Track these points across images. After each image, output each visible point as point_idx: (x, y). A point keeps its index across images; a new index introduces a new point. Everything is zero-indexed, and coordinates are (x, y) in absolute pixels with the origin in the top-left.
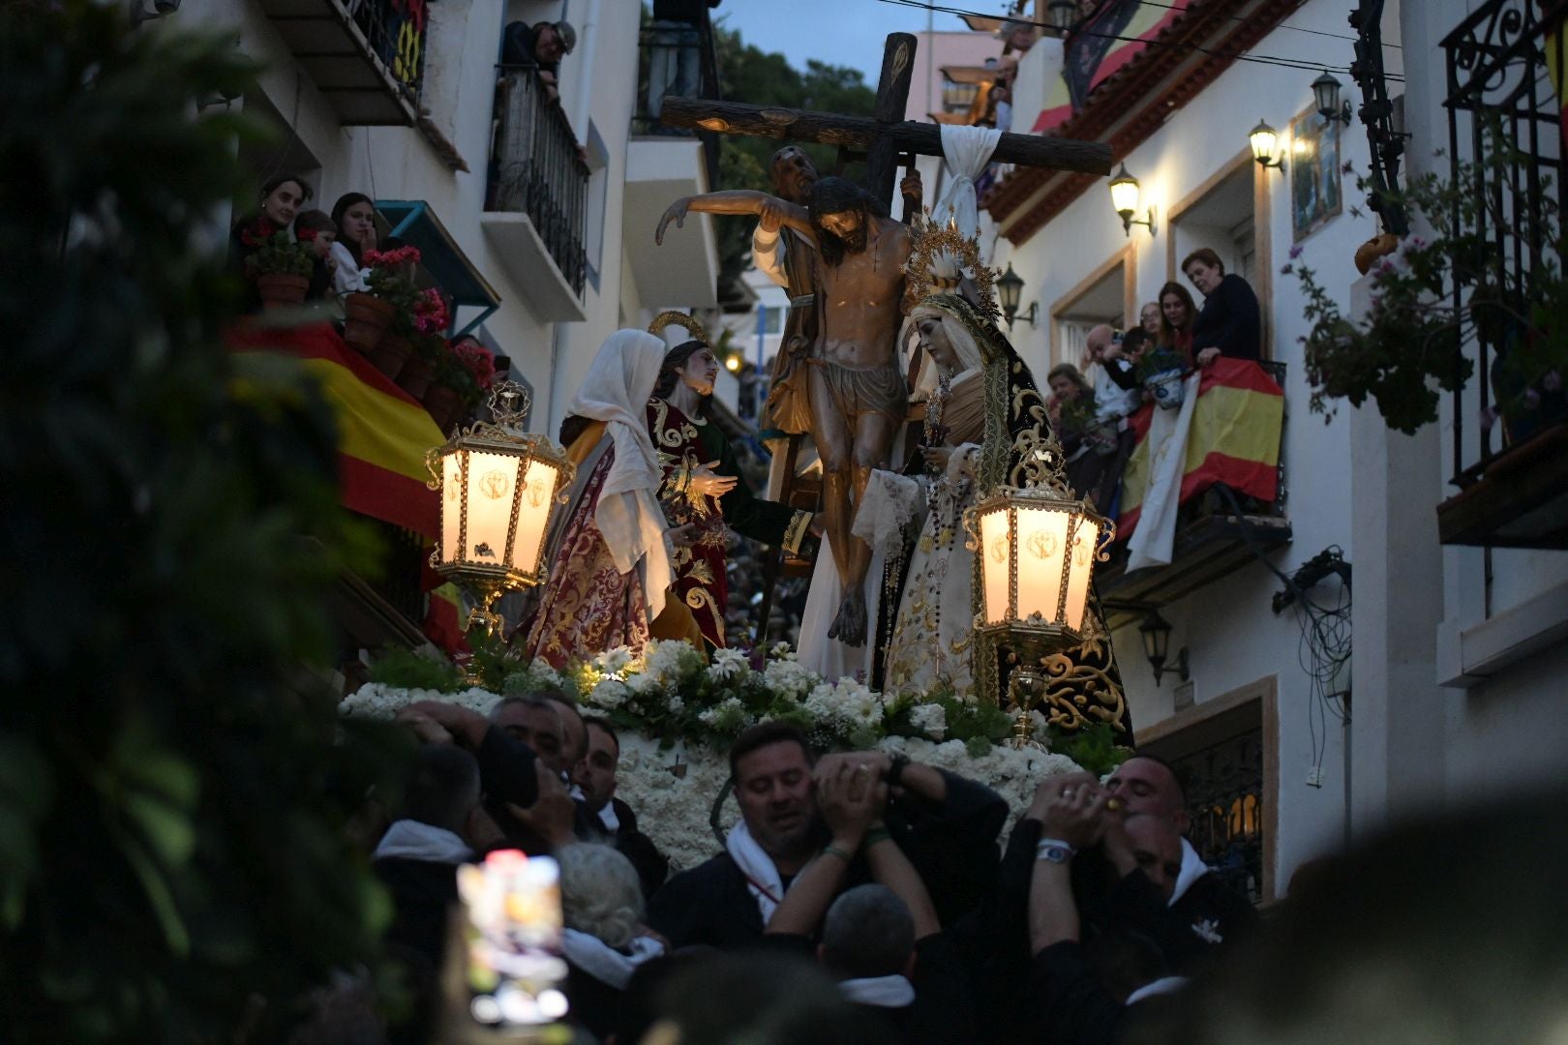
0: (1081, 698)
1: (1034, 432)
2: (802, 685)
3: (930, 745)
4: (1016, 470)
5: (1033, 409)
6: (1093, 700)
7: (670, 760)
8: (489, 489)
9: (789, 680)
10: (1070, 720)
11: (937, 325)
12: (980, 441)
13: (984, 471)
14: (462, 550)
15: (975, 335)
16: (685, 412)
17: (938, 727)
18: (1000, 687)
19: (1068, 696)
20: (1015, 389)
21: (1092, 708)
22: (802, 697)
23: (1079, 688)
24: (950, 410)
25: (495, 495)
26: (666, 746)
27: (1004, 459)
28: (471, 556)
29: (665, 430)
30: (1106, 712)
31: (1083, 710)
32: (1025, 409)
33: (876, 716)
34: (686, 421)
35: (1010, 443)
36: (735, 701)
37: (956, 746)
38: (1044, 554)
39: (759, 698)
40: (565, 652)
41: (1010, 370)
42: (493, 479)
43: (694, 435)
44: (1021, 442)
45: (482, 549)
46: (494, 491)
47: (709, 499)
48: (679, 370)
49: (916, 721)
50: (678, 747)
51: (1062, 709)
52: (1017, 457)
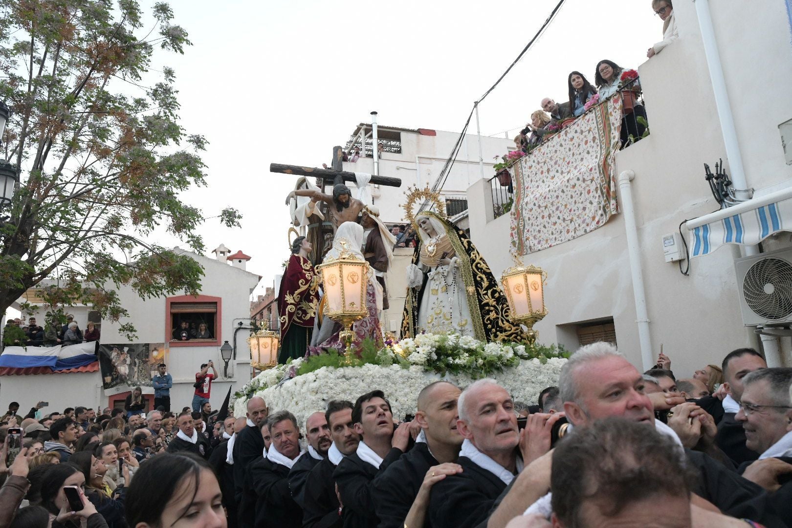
1: (476, 253)
2: (478, 345)
3: (527, 362)
4: (474, 264)
8: (351, 280)
11: (427, 221)
13: (464, 266)
17: (526, 354)
18: (486, 336)
20: (462, 239)
22: (483, 350)
25: (354, 282)
26: (443, 375)
27: (468, 261)
28: (347, 308)
33: (511, 354)
35: (468, 256)
37: (535, 359)
39: (470, 352)
41: (458, 233)
44: (473, 256)
45: (352, 304)
46: (353, 280)
48: (301, 245)
50: (448, 375)
52: (473, 261)
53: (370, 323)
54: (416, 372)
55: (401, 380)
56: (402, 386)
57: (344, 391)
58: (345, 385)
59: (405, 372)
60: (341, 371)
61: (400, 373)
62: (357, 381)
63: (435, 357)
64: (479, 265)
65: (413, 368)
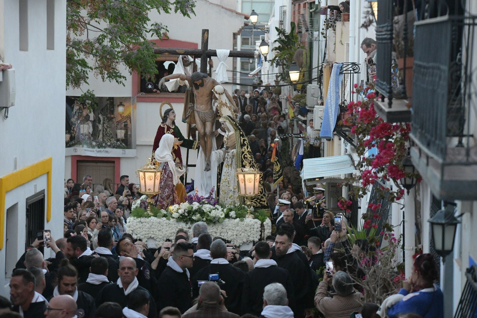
0: (258, 201)
1: (246, 147)
2: (210, 210)
3: (233, 220)
4: (243, 155)
5: (245, 142)
6: (261, 201)
7: (188, 226)
9: (207, 209)
10: (257, 205)
11: (224, 123)
12: (235, 149)
14: (146, 190)
15: (232, 125)
16: (170, 126)
17: (234, 216)
19: (256, 200)
20: (241, 137)
21: (261, 202)
22: (210, 212)
23: (258, 199)
24: (229, 141)
26: (187, 224)
27: (240, 153)
29: (167, 131)
30: (263, 203)
31: (259, 203)
32: (243, 142)
33: (223, 216)
34: (171, 128)
35: (241, 149)
36: (199, 215)
37: (238, 219)
38: (250, 182)
39: (202, 213)
40: (162, 200)
41: (240, 133)
42: (150, 177)
43: (173, 131)
44: (243, 150)
45: (150, 189)
47: (178, 146)
48: (168, 116)
49: (230, 215)
50: (189, 224)
51: (255, 203)
52: (243, 153)
53: (167, 192)
54: (173, 222)
55: (165, 225)
56: (165, 227)
57: (140, 228)
58: (141, 225)
59: (168, 221)
60: (139, 219)
61: (165, 222)
62: (146, 224)
63: (186, 214)
64: (246, 156)
65: (172, 220)
